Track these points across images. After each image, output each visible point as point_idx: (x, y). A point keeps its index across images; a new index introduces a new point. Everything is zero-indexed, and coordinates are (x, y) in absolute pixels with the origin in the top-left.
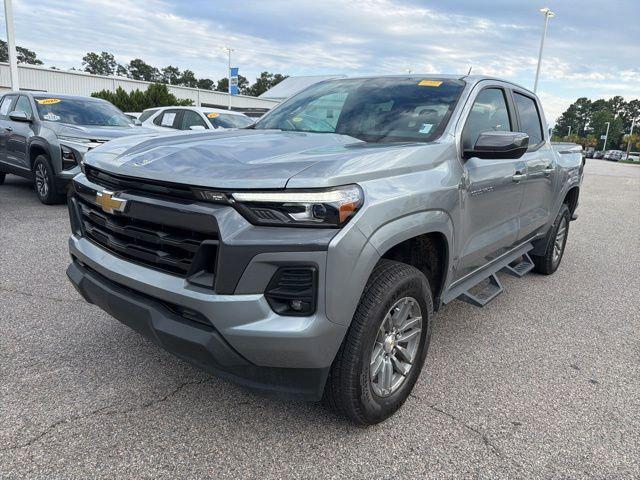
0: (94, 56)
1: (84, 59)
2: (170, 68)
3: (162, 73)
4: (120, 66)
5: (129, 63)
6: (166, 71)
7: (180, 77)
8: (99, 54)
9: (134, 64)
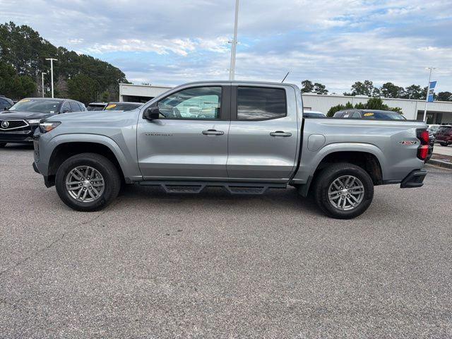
0: (359, 84)
1: (353, 86)
2: (413, 86)
3: (406, 90)
4: (376, 89)
5: (382, 86)
6: (409, 89)
7: (420, 92)
8: (363, 82)
9: (385, 86)
